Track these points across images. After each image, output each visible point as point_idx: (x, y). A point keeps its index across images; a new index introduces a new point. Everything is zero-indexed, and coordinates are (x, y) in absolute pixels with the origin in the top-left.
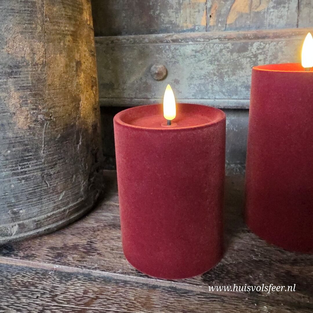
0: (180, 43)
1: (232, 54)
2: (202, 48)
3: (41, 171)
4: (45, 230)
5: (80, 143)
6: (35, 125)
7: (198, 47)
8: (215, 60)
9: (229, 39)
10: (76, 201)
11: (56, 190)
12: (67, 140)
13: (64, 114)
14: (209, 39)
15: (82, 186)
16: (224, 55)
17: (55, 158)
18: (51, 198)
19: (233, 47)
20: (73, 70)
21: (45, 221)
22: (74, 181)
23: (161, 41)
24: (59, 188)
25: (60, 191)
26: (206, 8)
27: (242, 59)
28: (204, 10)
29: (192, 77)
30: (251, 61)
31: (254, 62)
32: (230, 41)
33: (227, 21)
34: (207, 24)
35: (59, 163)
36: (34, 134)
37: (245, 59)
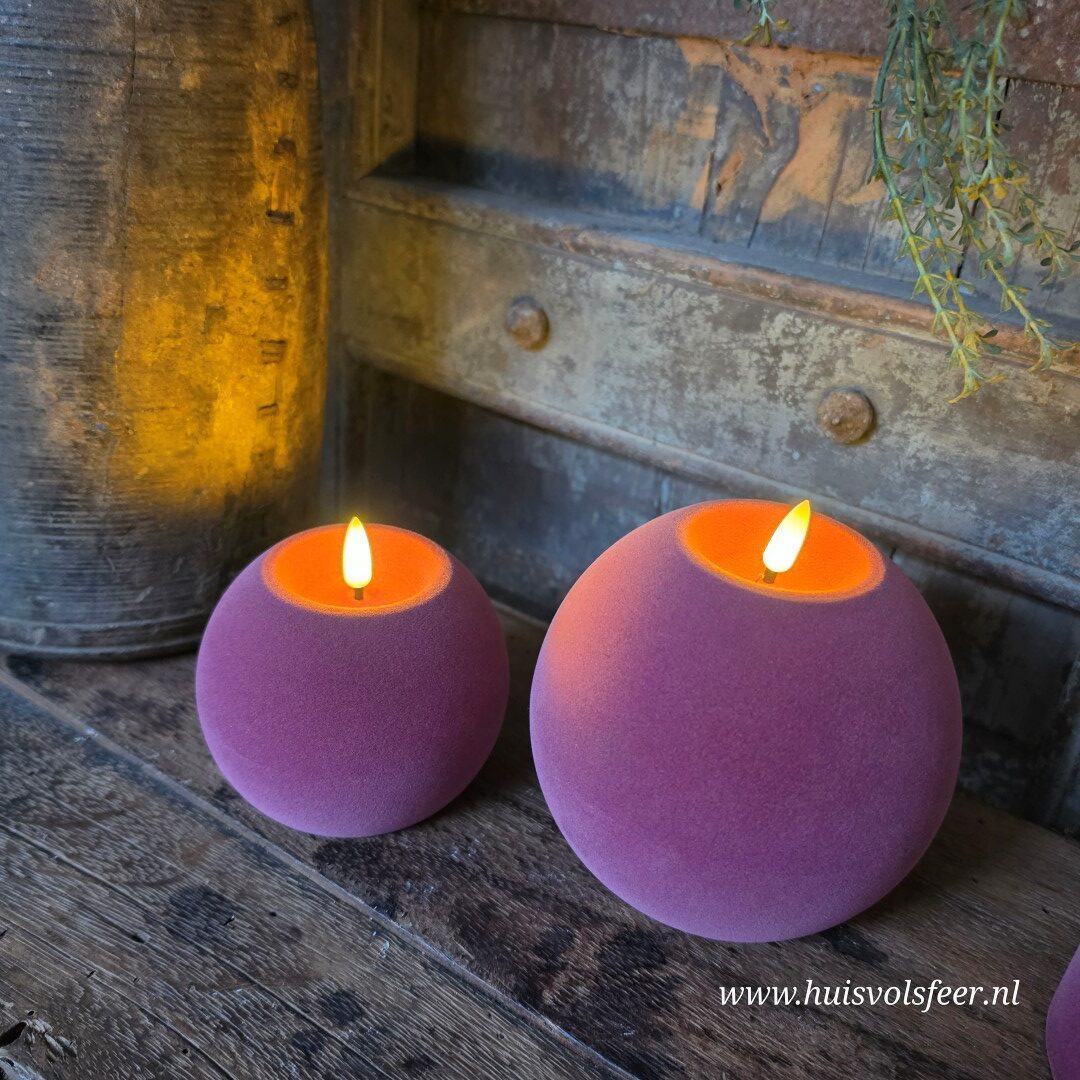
0: (592, 260)
1: (715, 329)
2: (644, 290)
3: (97, 535)
7: (636, 284)
8: (670, 333)
9: (717, 283)
10: (184, 610)
11: (129, 581)
13: (162, 425)
14: (667, 266)
16: (696, 326)
19: (721, 308)
20: (195, 330)
22: (177, 570)
23: (548, 241)
24: (137, 578)
25: (139, 585)
26: (712, 159)
27: (740, 351)
28: (704, 163)
29: (608, 365)
30: (762, 364)
31: (770, 368)
32: (719, 288)
33: (760, 211)
34: (707, 206)
35: (142, 527)
36: (85, 460)
37: (747, 352)
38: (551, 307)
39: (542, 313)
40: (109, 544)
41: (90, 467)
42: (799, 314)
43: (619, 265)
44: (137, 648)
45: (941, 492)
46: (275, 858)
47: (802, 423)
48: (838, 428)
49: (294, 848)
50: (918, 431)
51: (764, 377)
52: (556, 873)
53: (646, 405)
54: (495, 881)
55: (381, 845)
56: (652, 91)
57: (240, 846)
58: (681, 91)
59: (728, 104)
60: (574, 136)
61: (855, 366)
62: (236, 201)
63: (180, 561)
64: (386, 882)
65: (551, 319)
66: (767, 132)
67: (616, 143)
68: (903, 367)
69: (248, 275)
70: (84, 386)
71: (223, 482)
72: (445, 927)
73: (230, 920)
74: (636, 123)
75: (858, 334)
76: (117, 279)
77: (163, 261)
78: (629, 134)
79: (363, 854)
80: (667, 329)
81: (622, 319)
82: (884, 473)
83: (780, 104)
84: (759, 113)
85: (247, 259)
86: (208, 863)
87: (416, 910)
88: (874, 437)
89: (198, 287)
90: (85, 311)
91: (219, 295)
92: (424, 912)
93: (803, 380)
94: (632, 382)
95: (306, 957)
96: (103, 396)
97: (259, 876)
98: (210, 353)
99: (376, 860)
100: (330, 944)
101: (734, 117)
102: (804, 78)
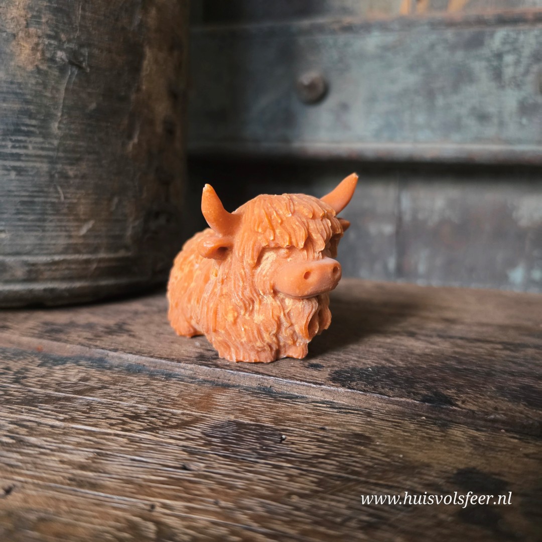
3: (50, 162)
4: (45, 290)
5: (136, 140)
6: (49, 67)
11: (75, 213)
12: (108, 122)
13: (108, 67)
15: (131, 228)
17: (81, 147)
18: (64, 224)
21: (48, 268)
22: (113, 208)
24: (81, 209)
25: (83, 217)
30: (490, 67)
31: (496, 69)
35: (88, 160)
42: (510, 30)
49: (305, 378)
51: (492, 76)
54: (510, 374)
55: (384, 367)
57: (244, 391)
63: (116, 200)
64: (418, 386)
86: (220, 406)
87: (469, 398)
92: (477, 397)
96: (66, 27)
97: (282, 407)
99: (391, 375)
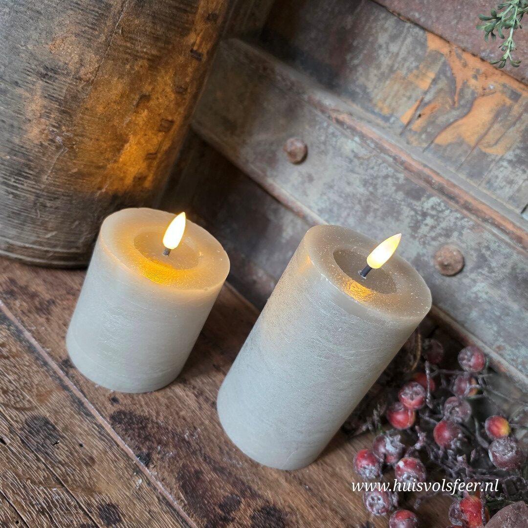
0: (343, 131)
1: (396, 191)
2: (366, 157)
3: (36, 196)
4: (17, 258)
5: (104, 190)
6: (49, 144)
7: (363, 152)
8: (371, 184)
9: (406, 168)
10: (68, 249)
11: (45, 226)
12: (84, 179)
13: (93, 149)
14: (383, 150)
15: (83, 238)
16: (387, 185)
17: (59, 191)
18: (36, 230)
19: (404, 182)
20: (131, 103)
21: (20, 249)
22: (74, 226)
23: (323, 112)
24: (50, 225)
25: (50, 229)
26: (422, 100)
27: (405, 207)
28: (416, 101)
29: (331, 187)
30: (414, 218)
31: (417, 222)
32: (406, 172)
33: (436, 137)
34: (409, 123)
35: (63, 199)
36: (44, 154)
37: (409, 209)
38: (312, 145)
39: (306, 147)
40: (41, 203)
41: (45, 159)
42: (443, 201)
43: (357, 139)
44: (38, 261)
45: (482, 315)
46: (88, 410)
47: (424, 255)
48: (444, 267)
49: (101, 408)
50: (482, 282)
51: (412, 225)
52: (237, 461)
53: (344, 214)
54: (205, 458)
55: (148, 419)
56: (403, 53)
57: (70, 397)
58: (418, 58)
59: (441, 76)
60: (352, 59)
61: (464, 238)
62: (178, 39)
63: (77, 223)
64: (147, 443)
65: (310, 152)
66: (456, 98)
67: (373, 72)
68: (488, 248)
69: (169, 82)
70: (58, 114)
71: (115, 187)
72: (174, 480)
73: (57, 443)
74: (388, 65)
75: (470, 223)
76: (98, 61)
77: (127, 60)
78: (382, 70)
79: (138, 422)
80: (370, 181)
81: (348, 167)
82: (456, 295)
83: (468, 87)
84: (456, 87)
85: (171, 72)
86: (50, 403)
87: (161, 465)
88: (459, 276)
89: (141, 80)
90: (73, 73)
91: (150, 88)
92: (165, 467)
93: (433, 234)
94: (341, 201)
95: (96, 477)
96: (67, 123)
97: (78, 419)
98: (134, 118)
99: (144, 428)
100: (110, 473)
101: (442, 84)
102: (486, 79)
